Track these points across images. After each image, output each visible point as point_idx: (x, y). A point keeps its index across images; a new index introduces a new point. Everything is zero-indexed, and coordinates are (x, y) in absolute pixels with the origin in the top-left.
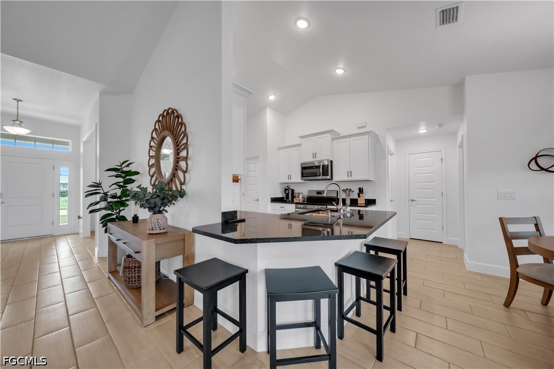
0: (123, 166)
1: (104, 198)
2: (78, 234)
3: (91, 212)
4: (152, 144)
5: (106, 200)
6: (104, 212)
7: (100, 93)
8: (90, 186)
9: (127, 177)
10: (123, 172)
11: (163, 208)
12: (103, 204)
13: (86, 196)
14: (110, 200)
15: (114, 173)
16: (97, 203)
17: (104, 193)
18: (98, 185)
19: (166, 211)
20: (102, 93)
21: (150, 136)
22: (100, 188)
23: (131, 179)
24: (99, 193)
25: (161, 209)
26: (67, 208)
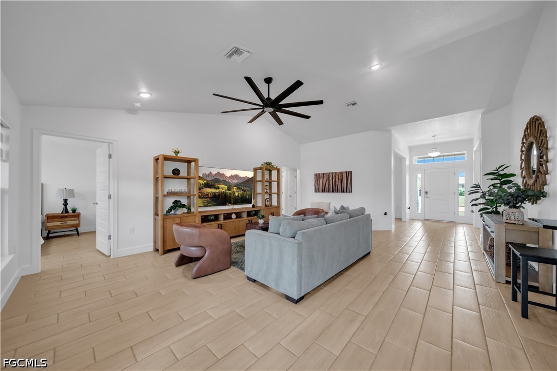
0: (499, 170)
1: (483, 196)
2: (472, 224)
3: (473, 205)
4: (523, 149)
5: (484, 197)
6: (482, 206)
7: (482, 114)
8: (472, 187)
9: (503, 179)
10: (499, 175)
11: (520, 204)
12: (482, 201)
13: (469, 194)
14: (487, 198)
15: (492, 177)
16: (477, 199)
17: (483, 192)
18: (478, 186)
19: (523, 208)
20: (483, 114)
21: (521, 142)
22: (479, 189)
23: (509, 180)
24: (479, 192)
25: (517, 205)
26: (464, 205)
